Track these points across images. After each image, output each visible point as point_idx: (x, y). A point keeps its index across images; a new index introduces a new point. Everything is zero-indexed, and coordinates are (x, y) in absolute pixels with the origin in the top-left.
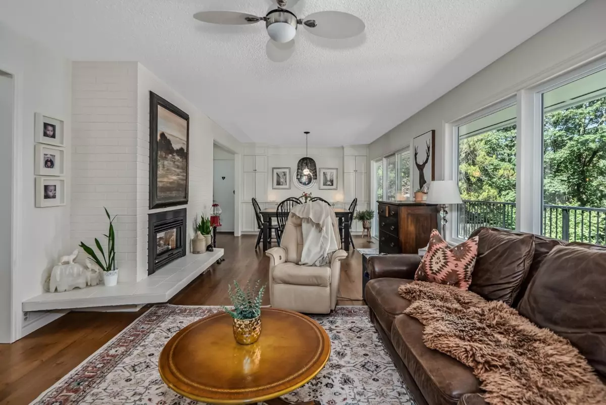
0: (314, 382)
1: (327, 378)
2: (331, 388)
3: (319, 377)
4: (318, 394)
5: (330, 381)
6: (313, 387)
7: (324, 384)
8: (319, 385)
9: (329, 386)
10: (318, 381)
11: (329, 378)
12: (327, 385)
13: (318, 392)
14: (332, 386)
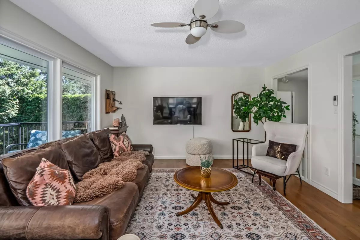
0: (178, 226)
1: (171, 229)
2: (169, 223)
3: (175, 229)
4: (177, 220)
5: (169, 227)
6: (179, 223)
7: (173, 225)
8: (176, 225)
9: (171, 224)
10: (176, 227)
11: (169, 229)
12: (172, 225)
13: (177, 221)
14: (169, 224)
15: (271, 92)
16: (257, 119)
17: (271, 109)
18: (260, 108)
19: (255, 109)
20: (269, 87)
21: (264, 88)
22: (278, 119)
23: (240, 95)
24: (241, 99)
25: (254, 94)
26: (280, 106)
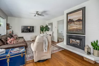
15: (47, 26)
16: (45, 31)
17: (47, 29)
18: (46, 29)
19: (45, 29)
20: (47, 25)
21: (46, 25)
22: (49, 31)
23: (42, 26)
24: (42, 27)
25: (44, 26)
26: (49, 28)
